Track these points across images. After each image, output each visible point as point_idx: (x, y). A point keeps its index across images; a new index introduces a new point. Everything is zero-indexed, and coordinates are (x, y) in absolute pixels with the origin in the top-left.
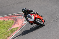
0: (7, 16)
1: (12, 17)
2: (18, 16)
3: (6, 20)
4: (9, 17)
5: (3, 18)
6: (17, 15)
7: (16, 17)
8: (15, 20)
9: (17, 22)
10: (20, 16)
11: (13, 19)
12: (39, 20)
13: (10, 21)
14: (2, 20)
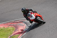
0: (7, 23)
1: (13, 24)
2: (19, 23)
3: (6, 27)
4: (9, 24)
5: (3, 25)
6: (18, 21)
7: (16, 24)
8: (16, 27)
9: (18, 30)
10: (21, 23)
11: (13, 26)
12: (39, 18)
13: (10, 28)
14: (2, 27)
